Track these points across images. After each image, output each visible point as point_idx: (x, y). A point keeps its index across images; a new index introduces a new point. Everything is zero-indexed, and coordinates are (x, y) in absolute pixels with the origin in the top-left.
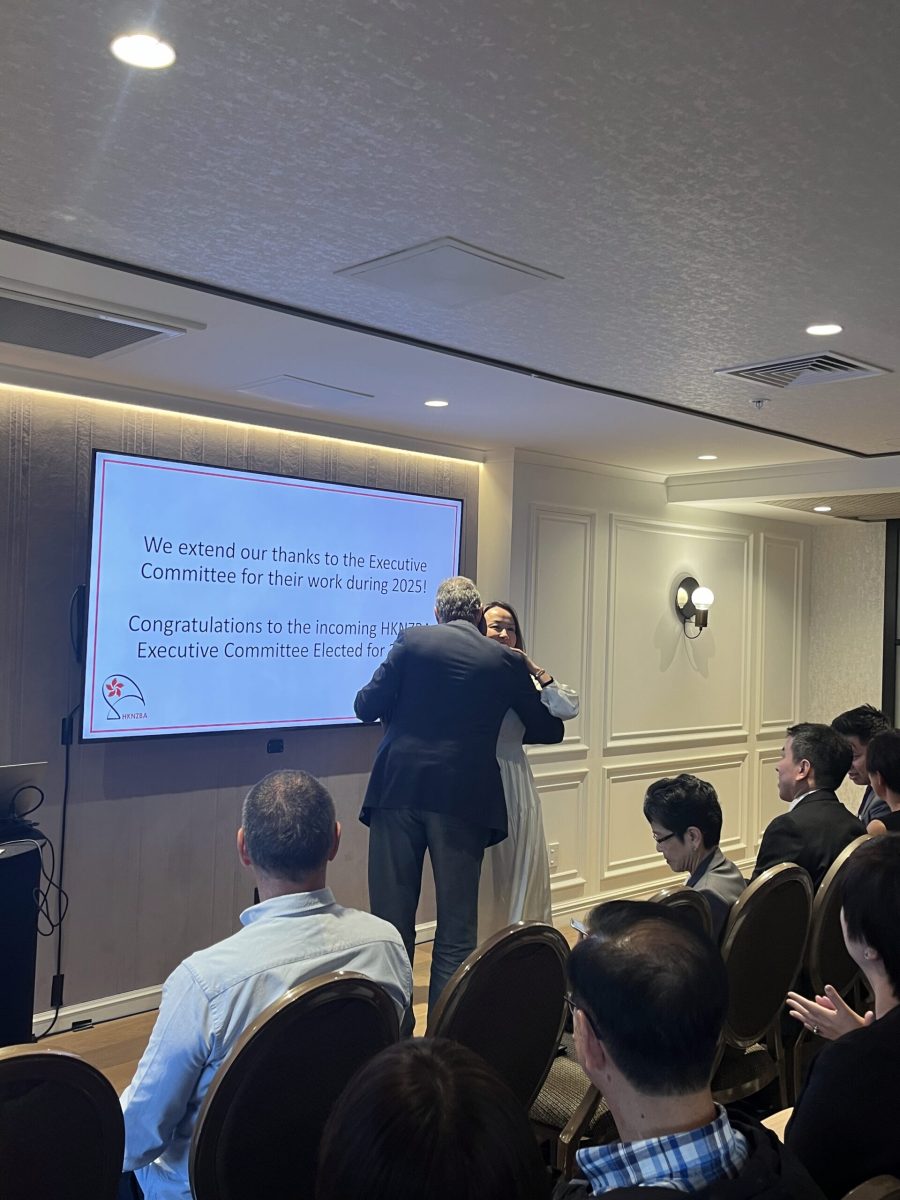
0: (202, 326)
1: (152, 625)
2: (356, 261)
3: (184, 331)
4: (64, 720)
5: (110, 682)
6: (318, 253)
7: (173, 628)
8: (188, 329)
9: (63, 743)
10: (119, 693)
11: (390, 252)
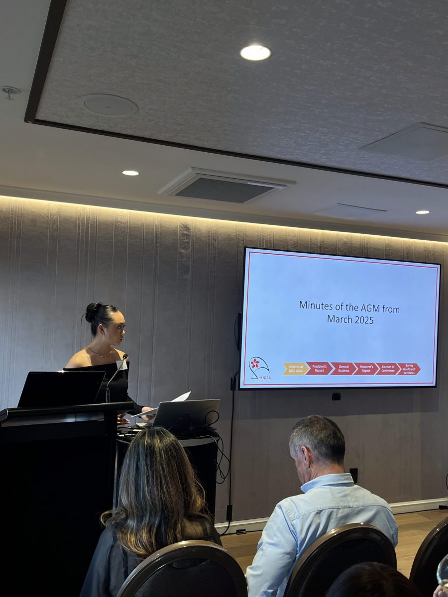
0: (294, 182)
2: (371, 141)
3: (285, 186)
4: (232, 378)
5: (253, 360)
6: (350, 139)
8: (288, 185)
9: (231, 390)
10: (257, 366)
11: (389, 135)
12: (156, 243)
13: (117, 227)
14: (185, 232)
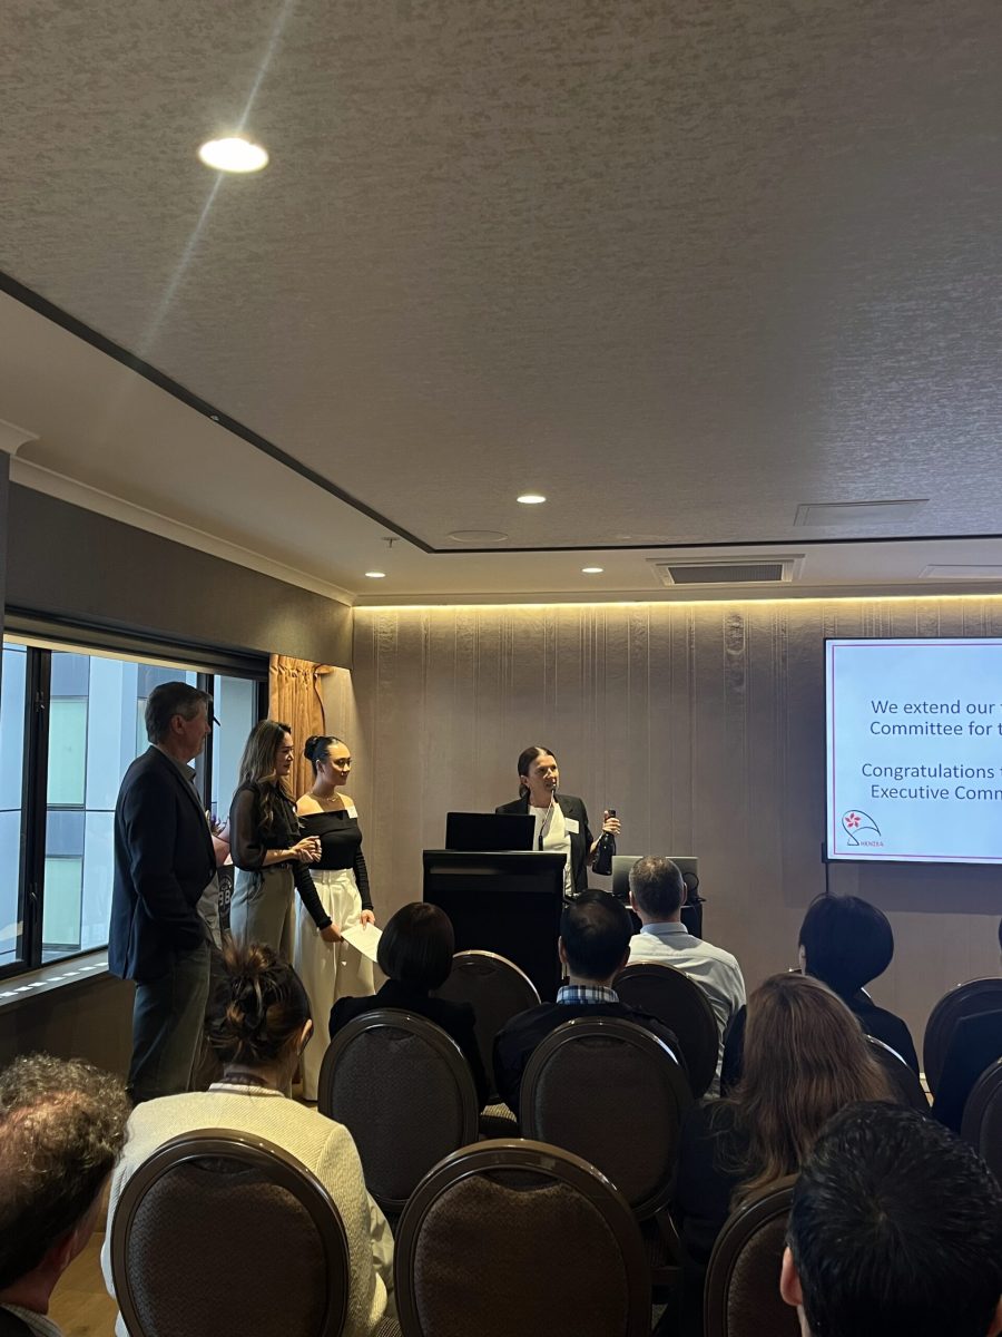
1: (884, 771)
4: (822, 845)
5: (848, 815)
7: (903, 773)
9: (823, 862)
10: (857, 825)
12: (691, 643)
13: (633, 629)
14: (734, 624)
